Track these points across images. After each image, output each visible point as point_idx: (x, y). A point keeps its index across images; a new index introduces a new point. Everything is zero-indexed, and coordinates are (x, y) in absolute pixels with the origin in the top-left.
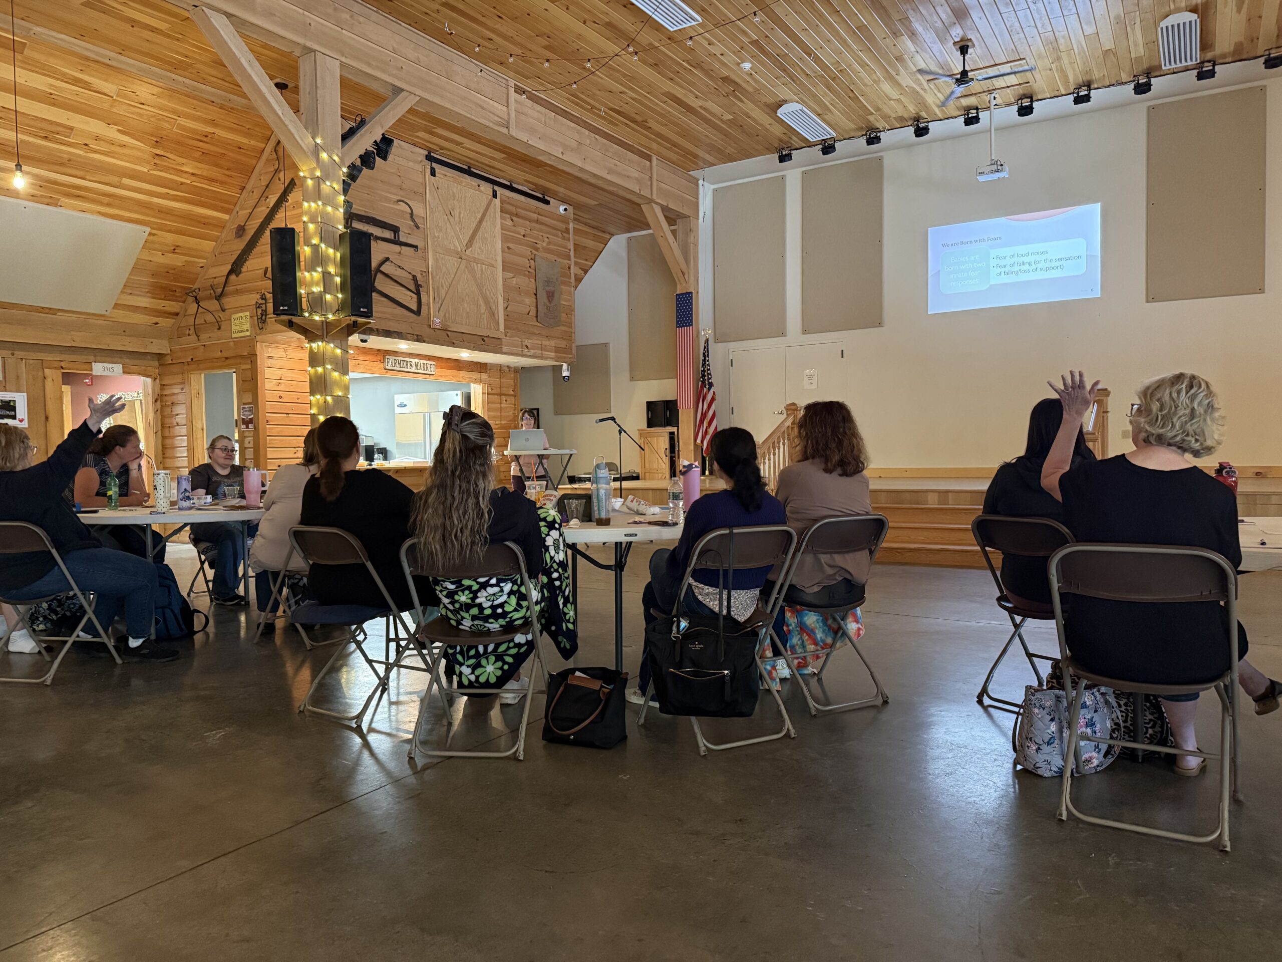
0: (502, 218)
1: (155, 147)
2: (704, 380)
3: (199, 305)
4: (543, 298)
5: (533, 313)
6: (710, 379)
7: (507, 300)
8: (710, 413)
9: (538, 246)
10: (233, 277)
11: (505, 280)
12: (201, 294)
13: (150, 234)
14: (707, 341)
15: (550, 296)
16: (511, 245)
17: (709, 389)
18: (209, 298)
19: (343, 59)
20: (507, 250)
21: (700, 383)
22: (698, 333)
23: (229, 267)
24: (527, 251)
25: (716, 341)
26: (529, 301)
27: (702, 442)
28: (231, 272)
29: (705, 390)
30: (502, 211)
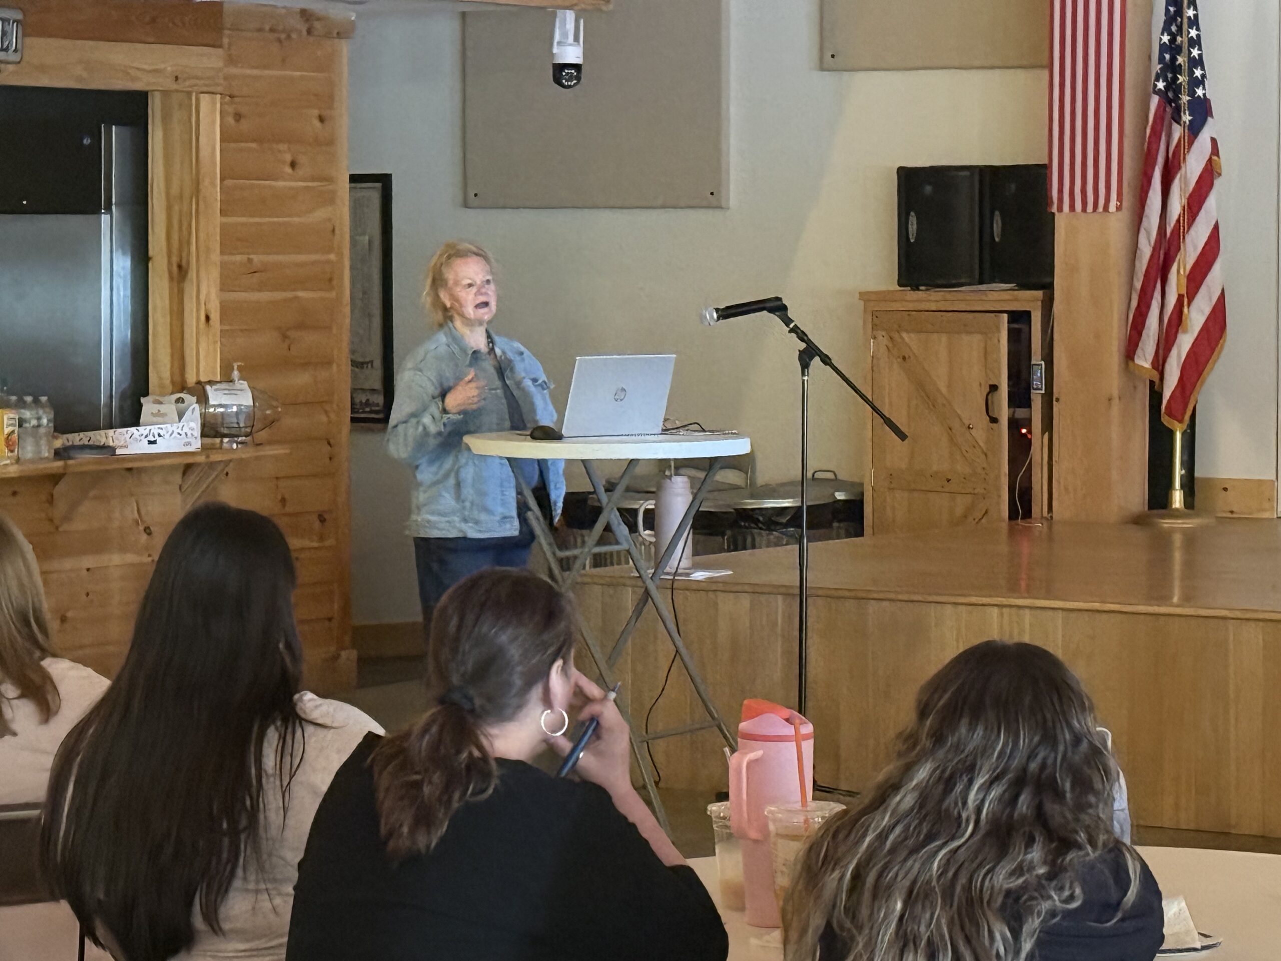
2: (1173, 86)
6: (1201, 82)
8: (1198, 237)
17: (1195, 130)
21: (1155, 100)
27: (1160, 363)
29: (1177, 132)
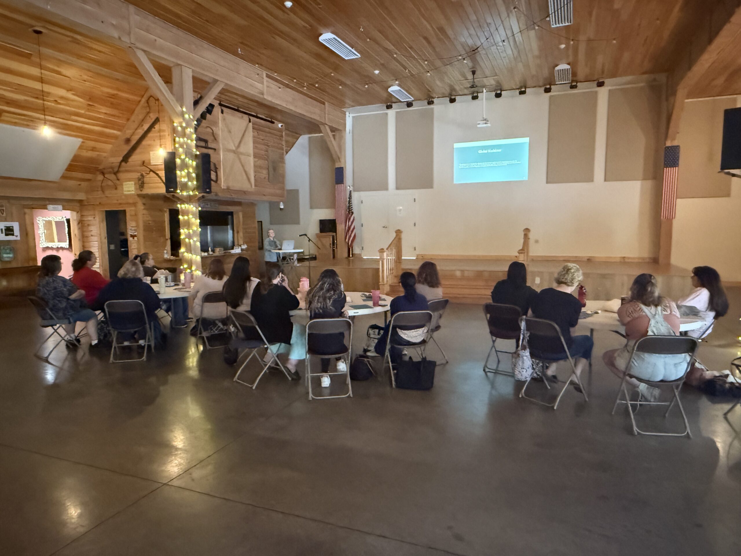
0: (253, 132)
1: (88, 101)
2: (349, 211)
3: (104, 177)
4: (271, 169)
5: (267, 178)
6: (352, 210)
7: (255, 172)
8: (352, 227)
9: (269, 144)
10: (123, 164)
11: (255, 162)
12: (105, 171)
13: (83, 142)
14: (350, 192)
15: (275, 169)
16: (257, 145)
17: (352, 215)
18: (110, 173)
19: (193, 68)
20: (255, 147)
21: (347, 212)
22: (346, 187)
23: (121, 158)
24: (264, 147)
25: (354, 191)
26: (265, 172)
27: (349, 241)
28: (122, 161)
29: (350, 216)
30: (253, 129)
